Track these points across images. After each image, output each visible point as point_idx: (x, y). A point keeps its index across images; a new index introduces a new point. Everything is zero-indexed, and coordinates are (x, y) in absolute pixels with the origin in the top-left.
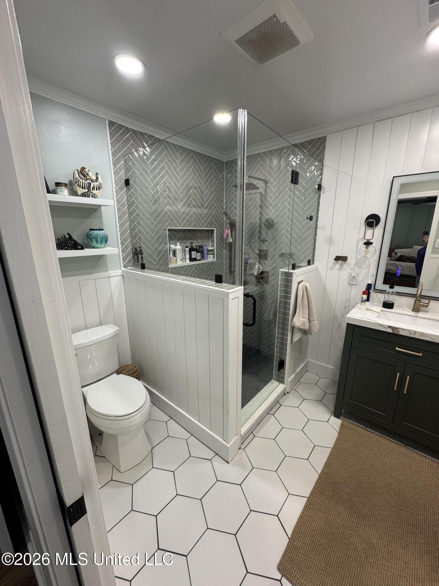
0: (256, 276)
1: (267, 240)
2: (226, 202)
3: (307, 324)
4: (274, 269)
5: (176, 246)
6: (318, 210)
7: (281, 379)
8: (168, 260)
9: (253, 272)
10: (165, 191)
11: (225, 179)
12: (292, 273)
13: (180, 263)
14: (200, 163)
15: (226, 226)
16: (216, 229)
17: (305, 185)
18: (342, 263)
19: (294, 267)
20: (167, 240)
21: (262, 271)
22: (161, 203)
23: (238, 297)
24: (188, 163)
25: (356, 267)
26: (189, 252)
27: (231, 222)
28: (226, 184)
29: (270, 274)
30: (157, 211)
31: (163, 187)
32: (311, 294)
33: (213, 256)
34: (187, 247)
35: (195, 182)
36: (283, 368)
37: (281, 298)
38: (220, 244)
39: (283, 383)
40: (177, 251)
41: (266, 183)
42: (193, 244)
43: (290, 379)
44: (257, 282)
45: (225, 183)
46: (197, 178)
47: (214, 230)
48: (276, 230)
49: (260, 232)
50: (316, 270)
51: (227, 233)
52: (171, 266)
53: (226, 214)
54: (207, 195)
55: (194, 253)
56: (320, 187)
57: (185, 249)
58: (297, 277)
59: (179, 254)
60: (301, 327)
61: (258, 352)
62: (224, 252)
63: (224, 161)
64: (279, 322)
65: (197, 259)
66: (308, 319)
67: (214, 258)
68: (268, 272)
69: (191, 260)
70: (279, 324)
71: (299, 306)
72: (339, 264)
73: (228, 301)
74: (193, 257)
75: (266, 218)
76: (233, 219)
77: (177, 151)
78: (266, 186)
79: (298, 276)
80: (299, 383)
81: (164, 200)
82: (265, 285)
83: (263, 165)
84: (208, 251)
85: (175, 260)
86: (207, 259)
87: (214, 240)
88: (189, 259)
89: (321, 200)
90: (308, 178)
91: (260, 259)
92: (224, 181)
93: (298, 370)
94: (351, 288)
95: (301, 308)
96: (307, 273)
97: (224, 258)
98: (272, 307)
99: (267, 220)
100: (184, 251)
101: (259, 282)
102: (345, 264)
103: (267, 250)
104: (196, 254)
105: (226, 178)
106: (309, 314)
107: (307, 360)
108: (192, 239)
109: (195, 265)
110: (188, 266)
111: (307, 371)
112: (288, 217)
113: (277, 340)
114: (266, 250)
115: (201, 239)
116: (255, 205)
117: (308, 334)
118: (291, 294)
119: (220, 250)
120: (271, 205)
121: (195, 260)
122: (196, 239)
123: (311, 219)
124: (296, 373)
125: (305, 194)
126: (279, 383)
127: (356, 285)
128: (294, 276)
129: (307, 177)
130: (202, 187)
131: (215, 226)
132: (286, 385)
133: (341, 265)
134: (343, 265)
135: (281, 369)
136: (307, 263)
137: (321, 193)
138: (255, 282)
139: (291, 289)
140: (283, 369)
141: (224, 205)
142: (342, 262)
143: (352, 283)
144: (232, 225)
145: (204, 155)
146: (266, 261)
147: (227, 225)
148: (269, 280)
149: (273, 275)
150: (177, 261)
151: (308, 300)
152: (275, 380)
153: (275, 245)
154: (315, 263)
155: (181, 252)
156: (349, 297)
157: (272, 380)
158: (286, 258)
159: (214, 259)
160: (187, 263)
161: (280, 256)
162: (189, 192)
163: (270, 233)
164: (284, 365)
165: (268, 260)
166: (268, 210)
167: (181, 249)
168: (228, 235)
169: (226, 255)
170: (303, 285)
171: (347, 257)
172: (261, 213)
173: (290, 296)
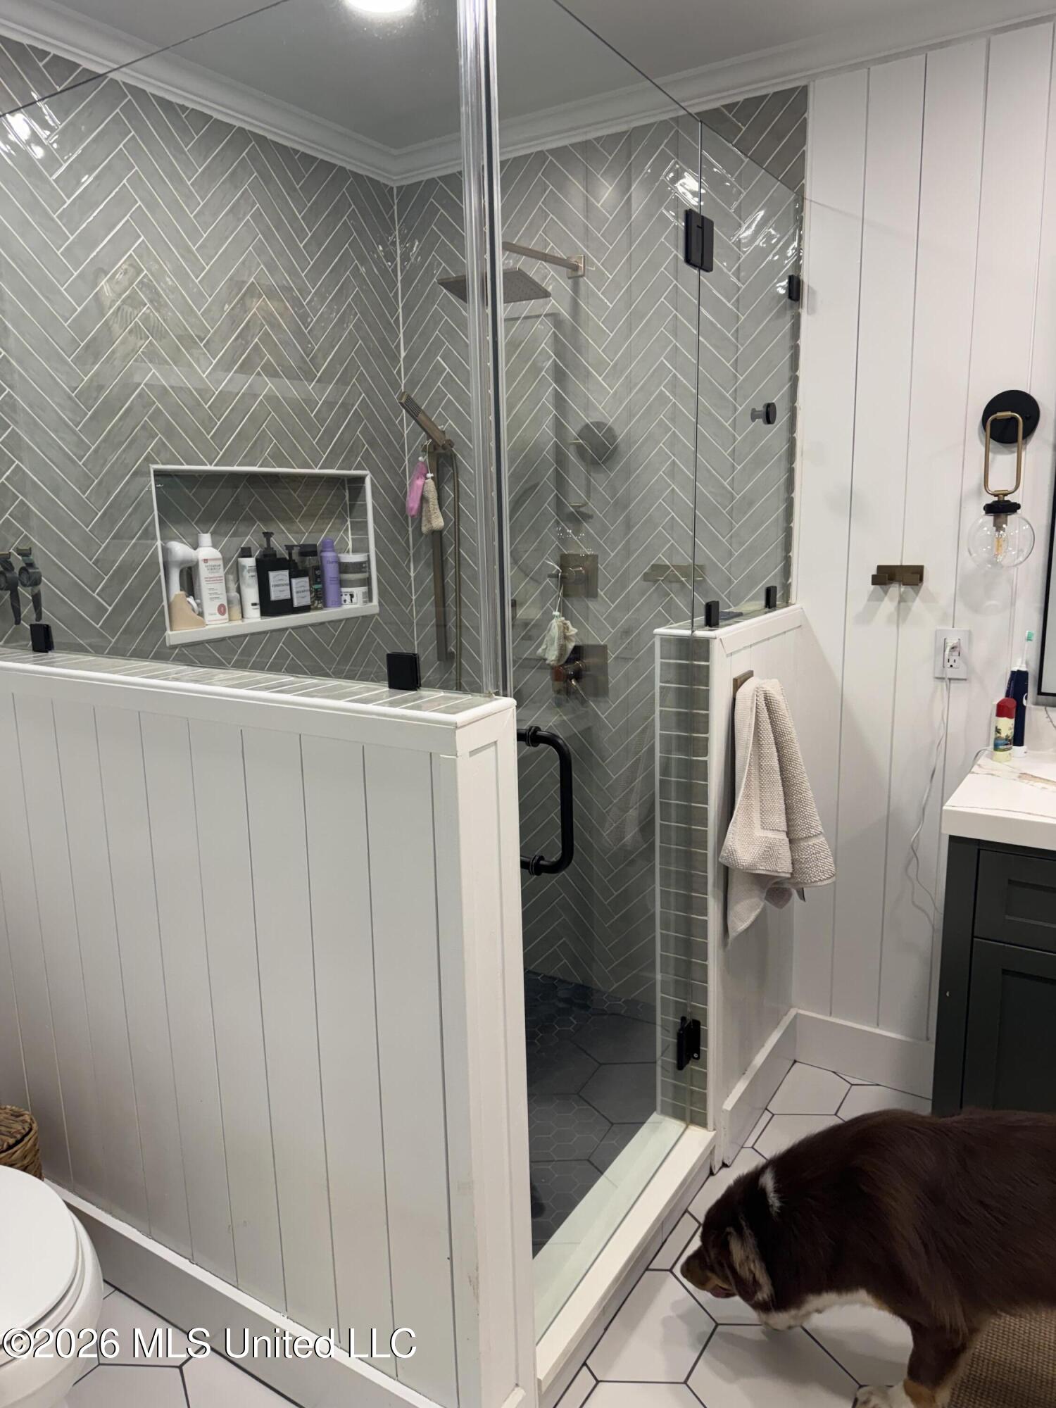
0: (553, 668)
1: (590, 513)
2: (410, 359)
3: (785, 851)
4: (627, 632)
5: (195, 546)
6: (794, 381)
7: (691, 1105)
8: (162, 612)
9: (540, 650)
10: (134, 302)
11: (398, 259)
12: (706, 643)
13: (216, 624)
14: (291, 190)
15: (414, 461)
16: (371, 472)
17: (735, 280)
18: (904, 592)
19: (713, 617)
20: (153, 519)
21: (580, 643)
22: (118, 355)
23: (496, 742)
24: (237, 188)
25: (960, 606)
26: (254, 574)
27: (434, 446)
28: (407, 282)
29: (612, 657)
30: (101, 388)
31: (126, 283)
32: (790, 723)
33: (364, 589)
34: (246, 553)
35: (272, 268)
36: (696, 1055)
37: (666, 749)
38: (393, 541)
39: (703, 1124)
40: (203, 572)
41: (574, 274)
42: (272, 539)
43: (726, 1102)
44: (558, 692)
45: (400, 278)
46: (280, 254)
47: (361, 479)
48: (627, 472)
49: (560, 482)
50: (800, 626)
51: (423, 492)
52: (176, 635)
53: (412, 409)
54: (324, 329)
55: (278, 578)
56: (795, 289)
57: (237, 563)
58: (727, 656)
59: (212, 585)
60: (762, 869)
61: (582, 996)
62: (412, 574)
63: (390, 184)
64: (665, 853)
65: (296, 604)
66: (788, 834)
67: (371, 600)
68: (604, 647)
69: (269, 607)
70: (665, 861)
71: (744, 780)
72: (891, 600)
73: (455, 760)
74: (275, 594)
75: (583, 424)
76: (444, 432)
77: (184, 131)
78: (576, 288)
79: (731, 654)
80: (767, 1116)
81: (132, 339)
82: (593, 701)
83: (558, 200)
84: (344, 568)
85: (193, 610)
86: (339, 603)
87: (366, 523)
88: (258, 607)
89: (803, 342)
90: (744, 252)
91: (565, 595)
92: (395, 271)
93: (759, 1059)
94: (945, 692)
95: (755, 784)
96: (768, 639)
97: (414, 598)
98: (632, 790)
99: (586, 431)
100: (237, 571)
101: (568, 692)
102: (918, 599)
103: (595, 557)
104: (288, 582)
105: (405, 257)
106: (786, 809)
107: (793, 1012)
108: (265, 519)
109: (286, 629)
110: (253, 634)
111: (795, 1062)
112: (675, 416)
113: (664, 932)
114: (587, 556)
115: (310, 516)
116: (536, 369)
117: (790, 895)
118: (707, 732)
119: (396, 565)
120: (600, 365)
121: (286, 607)
122: (287, 520)
123: (771, 419)
124: (750, 1073)
125: (738, 318)
126: (683, 1125)
127: (965, 680)
128: (717, 652)
129: (739, 248)
130: (304, 291)
131: (368, 462)
132: (714, 1130)
133: (899, 602)
134: (910, 604)
135: (688, 1063)
136: (763, 603)
137: (800, 310)
138: (551, 693)
139: (707, 710)
140: (698, 1058)
141: (399, 372)
142: (903, 588)
143: (950, 673)
144: (439, 456)
145: (304, 155)
146: (592, 605)
147: (421, 459)
148: (607, 682)
149: (626, 660)
150: (201, 614)
151: (778, 751)
152: (664, 1112)
153: (627, 534)
154: (793, 599)
155: (221, 572)
156: (942, 732)
157: (655, 1117)
158: (676, 586)
159: (370, 604)
160: (247, 621)
161: (646, 577)
162: (246, 311)
163: (601, 482)
164: (702, 1043)
165: (599, 599)
166: (588, 389)
167: (221, 562)
168: (423, 499)
169: (422, 584)
170: (757, 690)
171: (922, 567)
172: (559, 402)
173: (707, 739)
